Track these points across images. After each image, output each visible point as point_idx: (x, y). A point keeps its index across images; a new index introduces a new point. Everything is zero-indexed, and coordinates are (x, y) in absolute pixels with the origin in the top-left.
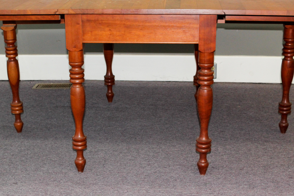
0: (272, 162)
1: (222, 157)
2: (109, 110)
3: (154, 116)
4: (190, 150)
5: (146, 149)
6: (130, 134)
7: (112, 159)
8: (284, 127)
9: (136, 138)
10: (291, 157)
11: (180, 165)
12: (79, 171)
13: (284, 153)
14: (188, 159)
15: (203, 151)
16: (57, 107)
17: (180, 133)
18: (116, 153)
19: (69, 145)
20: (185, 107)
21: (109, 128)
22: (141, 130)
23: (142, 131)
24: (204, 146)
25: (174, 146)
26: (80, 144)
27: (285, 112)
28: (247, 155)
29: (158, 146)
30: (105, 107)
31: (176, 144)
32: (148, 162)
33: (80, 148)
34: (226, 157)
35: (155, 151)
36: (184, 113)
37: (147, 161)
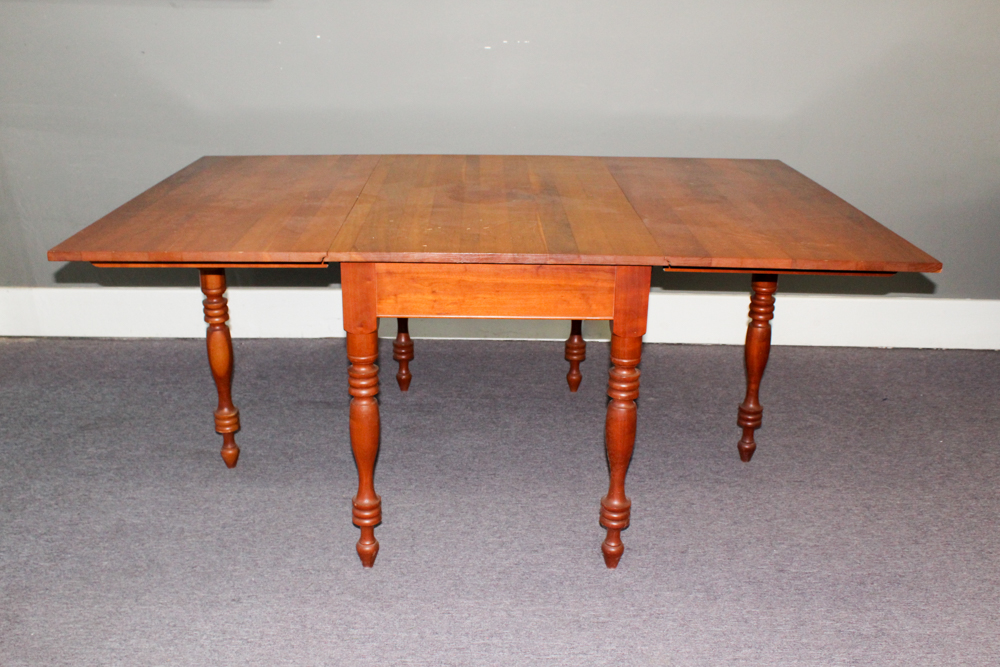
0: (739, 533)
1: (642, 522)
2: (404, 410)
3: (494, 423)
4: (576, 505)
5: (490, 505)
6: (454, 469)
7: (428, 533)
8: (747, 450)
9: (466, 479)
10: (771, 519)
11: (564, 544)
12: (364, 565)
13: (758, 510)
14: (576, 529)
15: (615, 524)
16: (300, 402)
17: (551, 465)
18: (433, 517)
19: (335, 498)
20: (550, 402)
21: (410, 453)
22: (474, 458)
23: (477, 460)
24: (615, 516)
25: (544, 496)
26: (367, 514)
27: (749, 424)
28: (689, 517)
29: (512, 496)
30: (396, 402)
31: (547, 493)
32: (500, 537)
33: (367, 522)
34: (650, 522)
35: (508, 510)
36: (551, 415)
37: (498, 535)
